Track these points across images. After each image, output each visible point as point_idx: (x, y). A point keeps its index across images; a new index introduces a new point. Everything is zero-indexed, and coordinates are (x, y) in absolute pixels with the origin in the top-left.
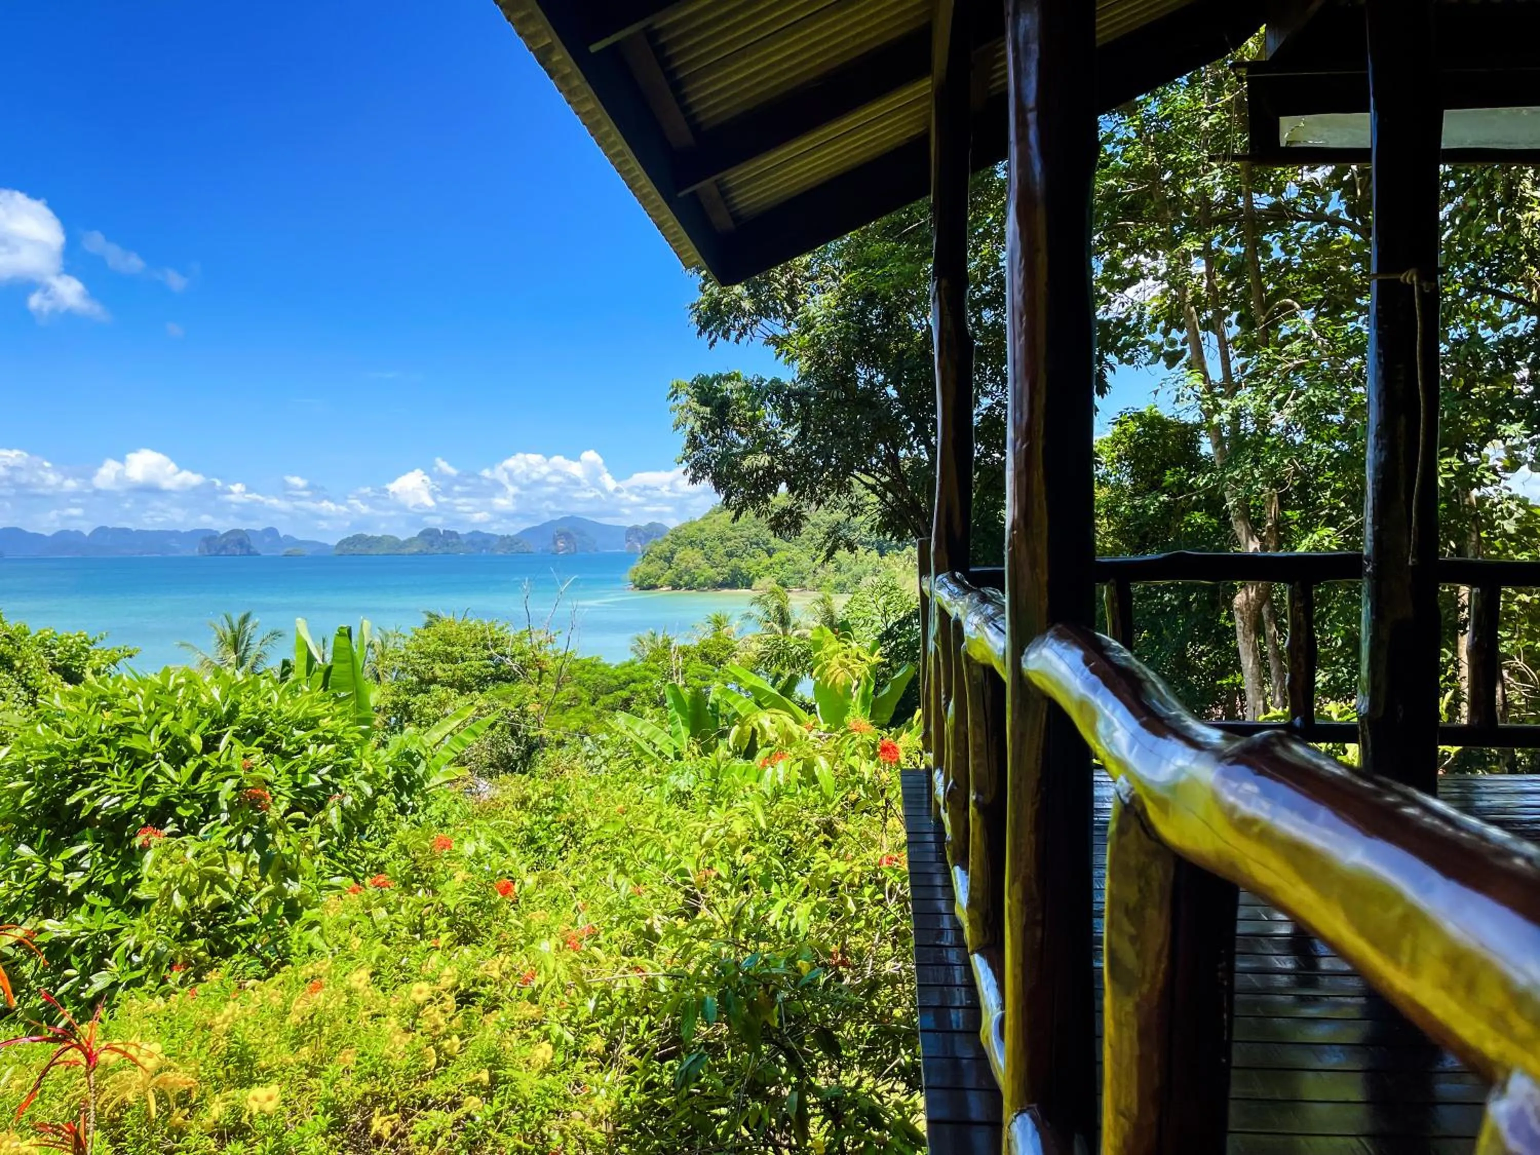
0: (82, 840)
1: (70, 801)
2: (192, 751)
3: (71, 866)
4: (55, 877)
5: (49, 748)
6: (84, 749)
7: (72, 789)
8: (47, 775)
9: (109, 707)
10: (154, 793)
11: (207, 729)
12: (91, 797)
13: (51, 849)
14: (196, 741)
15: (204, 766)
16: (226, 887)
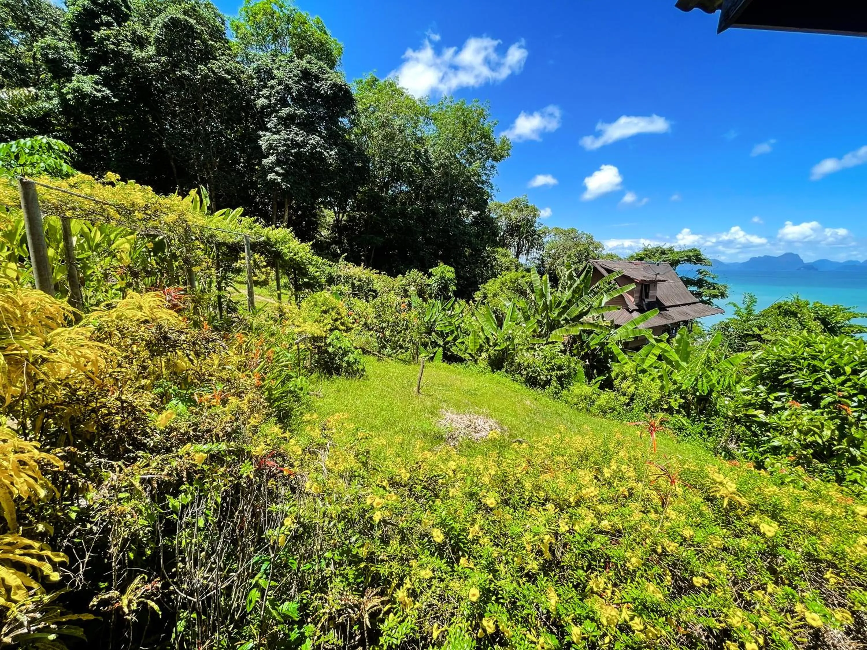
0: (785, 391)
1: (782, 377)
2: (844, 373)
3: (777, 399)
4: (770, 401)
5: (779, 356)
6: (793, 359)
7: (785, 372)
8: (776, 364)
9: (809, 346)
10: (820, 384)
11: (855, 366)
12: (792, 378)
13: (770, 391)
14: (848, 369)
15: (850, 380)
16: (821, 437)
